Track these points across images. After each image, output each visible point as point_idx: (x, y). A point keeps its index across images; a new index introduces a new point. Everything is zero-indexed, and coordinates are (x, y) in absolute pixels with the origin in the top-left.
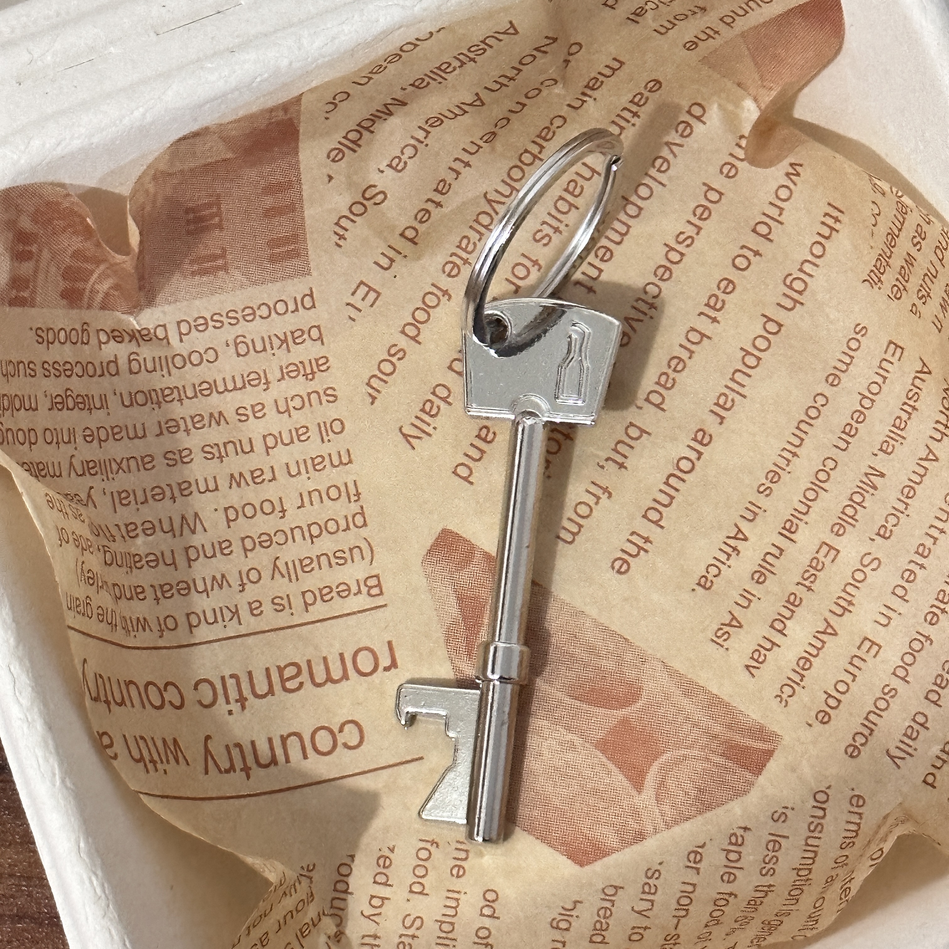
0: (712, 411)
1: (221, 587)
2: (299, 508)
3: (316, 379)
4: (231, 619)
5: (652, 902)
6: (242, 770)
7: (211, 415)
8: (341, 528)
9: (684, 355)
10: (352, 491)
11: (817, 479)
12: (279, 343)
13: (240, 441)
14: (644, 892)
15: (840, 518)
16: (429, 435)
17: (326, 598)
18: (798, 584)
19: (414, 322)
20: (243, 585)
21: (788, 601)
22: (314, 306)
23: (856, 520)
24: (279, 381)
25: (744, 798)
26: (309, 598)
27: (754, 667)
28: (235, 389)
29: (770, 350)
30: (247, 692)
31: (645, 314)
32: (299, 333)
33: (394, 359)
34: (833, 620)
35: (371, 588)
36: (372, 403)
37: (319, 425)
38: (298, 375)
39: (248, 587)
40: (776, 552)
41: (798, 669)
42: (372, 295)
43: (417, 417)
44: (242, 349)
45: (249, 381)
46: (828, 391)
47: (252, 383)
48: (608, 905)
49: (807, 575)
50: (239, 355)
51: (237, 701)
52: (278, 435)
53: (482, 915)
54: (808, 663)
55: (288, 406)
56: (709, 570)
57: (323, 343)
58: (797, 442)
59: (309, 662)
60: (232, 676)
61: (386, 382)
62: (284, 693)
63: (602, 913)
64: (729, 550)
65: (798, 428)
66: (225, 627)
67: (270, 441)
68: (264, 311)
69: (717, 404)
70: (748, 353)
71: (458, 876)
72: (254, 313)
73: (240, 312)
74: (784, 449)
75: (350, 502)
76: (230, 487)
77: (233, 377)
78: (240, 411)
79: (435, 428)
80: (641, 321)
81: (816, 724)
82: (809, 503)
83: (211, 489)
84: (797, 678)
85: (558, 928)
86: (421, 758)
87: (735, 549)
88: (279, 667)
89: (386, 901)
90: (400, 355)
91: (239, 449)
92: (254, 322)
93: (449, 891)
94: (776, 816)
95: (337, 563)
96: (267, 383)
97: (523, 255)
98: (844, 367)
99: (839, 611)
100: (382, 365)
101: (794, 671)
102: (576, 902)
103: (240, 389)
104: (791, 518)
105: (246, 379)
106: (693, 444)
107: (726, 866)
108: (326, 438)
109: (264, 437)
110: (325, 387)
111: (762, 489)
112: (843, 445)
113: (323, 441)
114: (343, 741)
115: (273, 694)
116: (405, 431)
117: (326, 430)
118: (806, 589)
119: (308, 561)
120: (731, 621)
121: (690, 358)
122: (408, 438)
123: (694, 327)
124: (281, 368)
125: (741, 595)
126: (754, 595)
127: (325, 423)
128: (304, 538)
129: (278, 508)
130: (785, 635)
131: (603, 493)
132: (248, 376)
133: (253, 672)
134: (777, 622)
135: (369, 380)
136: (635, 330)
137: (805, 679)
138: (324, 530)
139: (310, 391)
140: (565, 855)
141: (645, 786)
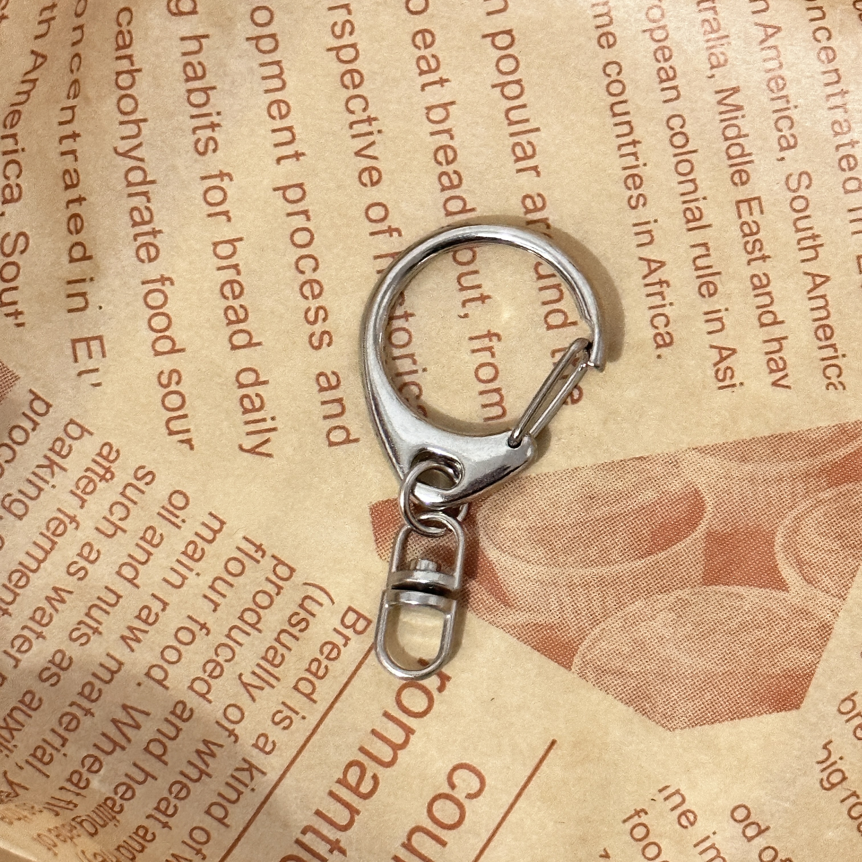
0: (519, 171)
1: (213, 755)
2: (215, 610)
3: (116, 474)
4: (252, 778)
7: (48, 599)
8: (273, 594)
9: (444, 139)
10: (251, 549)
11: (677, 147)
12: (49, 470)
13: (99, 598)
15: (731, 166)
16: (274, 429)
17: (321, 673)
18: (749, 263)
19: (160, 335)
20: (231, 733)
21: (755, 288)
22: (48, 406)
23: (750, 154)
24: (82, 507)
26: (305, 687)
27: (782, 378)
28: (47, 553)
29: (521, 64)
30: (331, 833)
31: (371, 133)
32: (59, 444)
33: (173, 388)
34: (813, 268)
35: (353, 626)
36: (192, 448)
37: (159, 514)
38: (95, 486)
39: (238, 729)
40: (701, 251)
41: (823, 344)
42: (95, 345)
43: (247, 423)
44: (18, 509)
45: (53, 534)
46: (610, 55)
47: (58, 532)
48: (858, 721)
49: (749, 247)
50: (20, 518)
51: (331, 851)
52: (130, 560)
53: (750, 839)
54: (827, 329)
55: (113, 523)
56: (655, 324)
57: (91, 434)
58: (626, 129)
59: (362, 750)
60: (304, 832)
61: (185, 416)
62: (368, 801)
64: (656, 289)
65: (615, 115)
66: (253, 790)
67: (128, 572)
68: (6, 453)
69: (518, 159)
70: (503, 85)
71: (692, 824)
74: (620, 147)
75: (258, 562)
76: (132, 650)
77: (35, 543)
78: (72, 570)
79: (273, 419)
80: (373, 143)
82: (690, 177)
83: (115, 669)
84: (830, 352)
85: (833, 786)
86: (553, 743)
87: (661, 283)
88: (339, 781)
90: (175, 377)
91: (104, 606)
92: (6, 472)
93: (696, 846)
95: (301, 631)
96: (73, 519)
97: (203, 178)
98: (606, 19)
99: (811, 254)
100: (167, 403)
101: (821, 348)
102: (825, 747)
104: (686, 206)
105: (48, 534)
106: (530, 217)
108: (177, 521)
109: (119, 573)
110: (131, 472)
111: (633, 203)
112: (672, 94)
113: (179, 527)
114: (464, 795)
115: (358, 812)
116: (247, 446)
117: (171, 513)
118: (761, 261)
119: (271, 653)
120: (720, 354)
121: (452, 137)
122: (257, 450)
123: (429, 105)
124: (72, 492)
125: (707, 321)
126: (719, 311)
127: (163, 507)
128: (248, 634)
129: (196, 628)
130: (782, 322)
131: (491, 340)
132: (48, 528)
133: (321, 809)
134: (764, 316)
135: (168, 428)
136: (375, 158)
137: (838, 346)
138: (258, 610)
139: (120, 490)
140: (773, 711)
141: (786, 578)
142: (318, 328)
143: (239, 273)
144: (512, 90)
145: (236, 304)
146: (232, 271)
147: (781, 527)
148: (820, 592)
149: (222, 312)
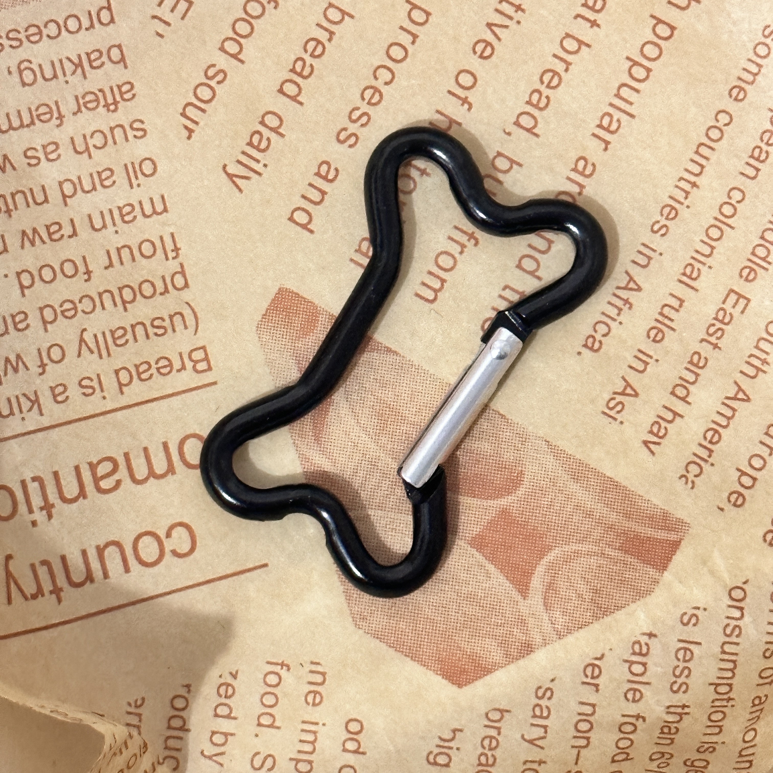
0: (594, 135)
1: (16, 370)
2: (106, 268)
3: (119, 111)
4: (30, 410)
5: (545, 727)
6: (51, 592)
8: (158, 292)
9: (560, 67)
10: (169, 246)
11: (722, 214)
12: (74, 67)
13: (31, 190)
14: (535, 716)
15: (749, 260)
16: (259, 174)
17: (144, 376)
18: (702, 340)
19: (235, 37)
20: (43, 366)
21: (691, 362)
22: (112, 21)
23: (770, 263)
24: (75, 114)
25: (648, 599)
26: (124, 377)
27: (654, 443)
28: (22, 126)
29: (661, 59)
30: (53, 497)
31: (511, 18)
32: (96, 54)
33: (213, 83)
34: (745, 383)
35: (196, 362)
36: (189, 138)
37: (126, 165)
38: (97, 107)
39: (50, 367)
40: (675, 303)
41: (705, 443)
42: (182, 5)
43: (244, 153)
44: (28, 77)
45: (38, 116)
46: (732, 107)
47: (42, 118)
48: (493, 733)
49: (712, 330)
50: (24, 84)
51: (42, 509)
52: (76, 181)
53: (345, 750)
54: (717, 436)
55: (87, 144)
56: (597, 327)
57: (126, 67)
59: (126, 455)
60: (34, 479)
61: (203, 111)
62: (99, 495)
63: (486, 742)
64: (619, 303)
65: (697, 152)
66: (23, 419)
67: (68, 189)
68: (52, 29)
69: (600, 126)
70: (636, 63)
71: (314, 705)
72: (40, 33)
73: (22, 31)
74: (681, 179)
75: (167, 259)
76: (22, 247)
77: (19, 112)
78: (29, 153)
79: (265, 166)
80: (507, 27)
81: (728, 507)
82: (713, 243)
84: (704, 453)
85: (435, 764)
86: (265, 565)
87: (626, 301)
88: (90, 464)
89: (229, 738)
90: (220, 77)
91: (30, 199)
92: (41, 44)
93: (304, 722)
94: (685, 619)
95: (156, 334)
96: (61, 117)
98: (750, 78)
99: (751, 371)
100: (199, 91)
101: (701, 445)
102: (454, 731)
103: (28, 126)
104: (692, 261)
105: (34, 114)
106: (573, 175)
107: (629, 681)
108: (135, 183)
109: (61, 184)
110: (131, 119)
111: (656, 228)
112: (751, 172)
113: (131, 186)
114: (171, 548)
115: (85, 497)
116: (230, 170)
117: (135, 172)
118: (712, 347)
119: (120, 332)
120: (625, 388)
121: (567, 70)
122: (234, 179)
123: (571, 33)
124: (77, 98)
125: (636, 357)
126: (651, 357)
127: (133, 163)
128: (115, 305)
129: (82, 269)
130: (689, 403)
131: (469, 240)
132: (37, 109)
133: (60, 473)
134: (679, 387)
135: (184, 109)
136: (499, 39)
137: (714, 454)
138: (138, 293)
139: (113, 125)
140: (440, 674)
141: (531, 589)
142: (353, 128)
143: (330, 40)
144: (639, 73)
145: (309, 60)
146: (327, 35)
147: (560, 549)
148: (547, 618)
149: (293, 58)
